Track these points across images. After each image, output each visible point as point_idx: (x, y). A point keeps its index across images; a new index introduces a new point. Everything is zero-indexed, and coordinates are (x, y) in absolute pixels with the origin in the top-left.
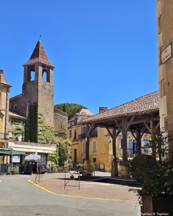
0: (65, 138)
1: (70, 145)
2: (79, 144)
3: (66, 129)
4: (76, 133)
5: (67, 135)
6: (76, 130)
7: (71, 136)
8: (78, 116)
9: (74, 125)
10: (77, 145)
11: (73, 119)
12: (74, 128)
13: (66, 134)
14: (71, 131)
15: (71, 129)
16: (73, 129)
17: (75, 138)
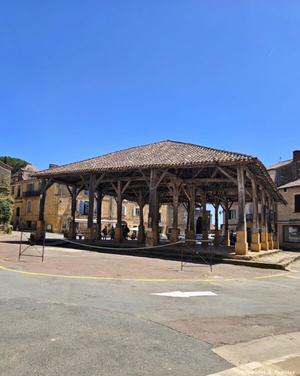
0: (7, 195)
1: (12, 203)
2: (23, 203)
3: (9, 185)
4: (19, 190)
5: (9, 191)
6: (20, 187)
7: (13, 193)
8: (23, 171)
9: (18, 181)
10: (21, 203)
11: (17, 174)
12: (18, 184)
13: (8, 189)
14: (13, 188)
15: (13, 185)
16: (17, 186)
17: (19, 195)
